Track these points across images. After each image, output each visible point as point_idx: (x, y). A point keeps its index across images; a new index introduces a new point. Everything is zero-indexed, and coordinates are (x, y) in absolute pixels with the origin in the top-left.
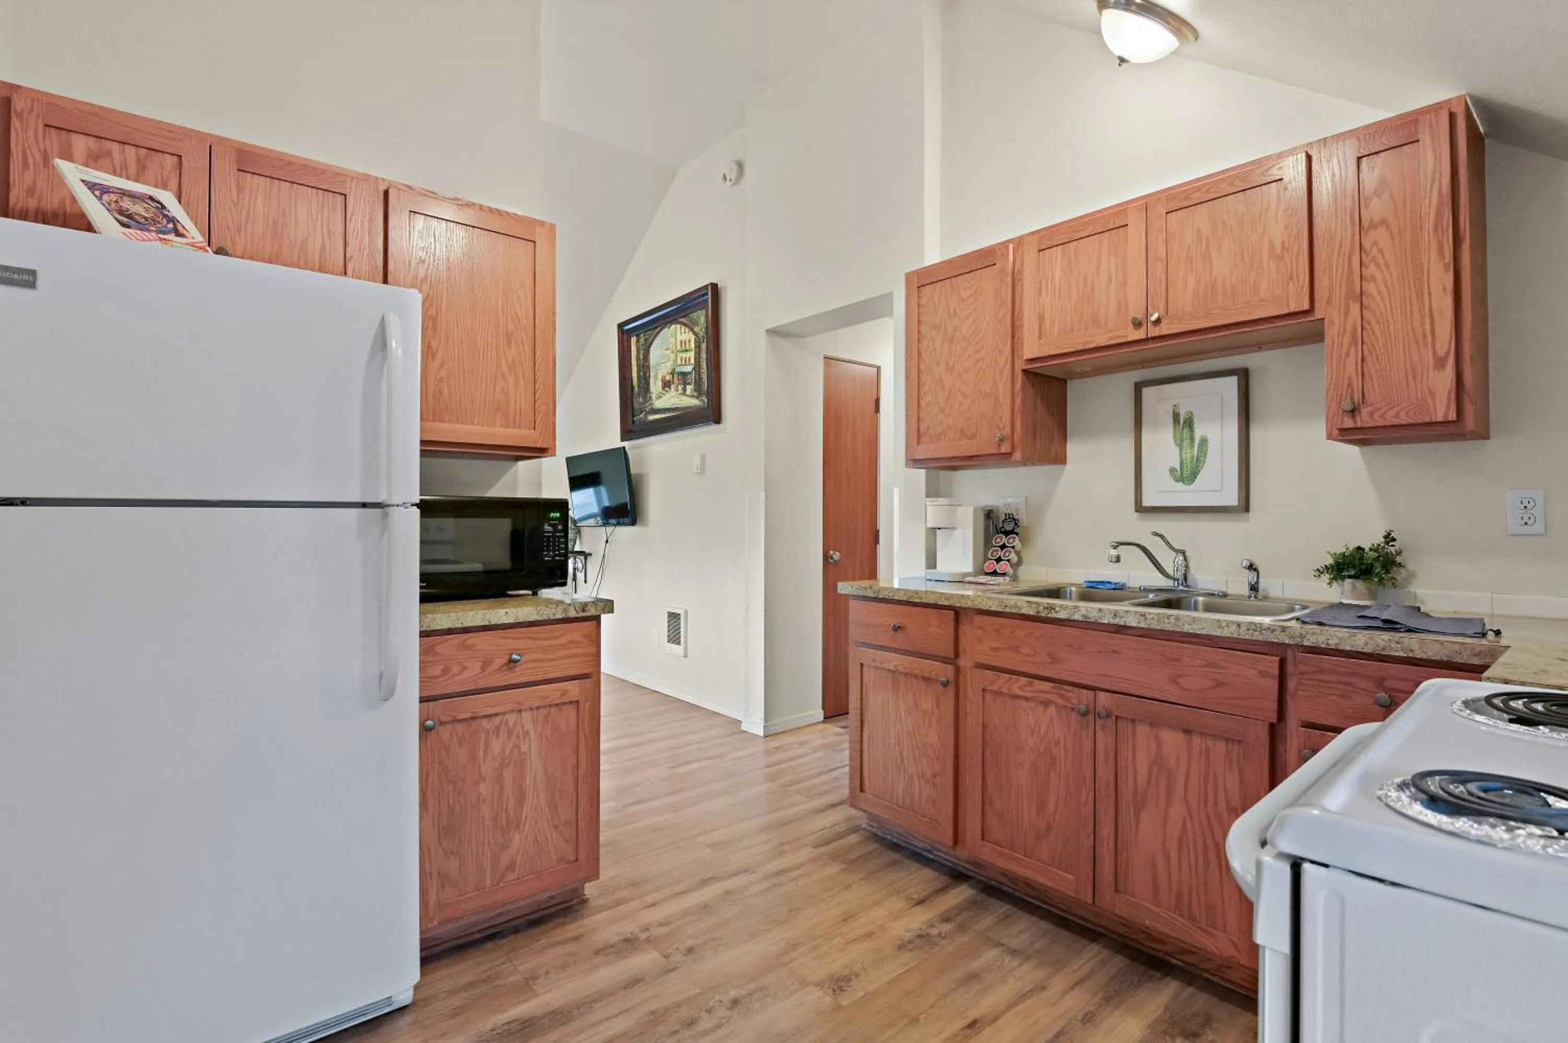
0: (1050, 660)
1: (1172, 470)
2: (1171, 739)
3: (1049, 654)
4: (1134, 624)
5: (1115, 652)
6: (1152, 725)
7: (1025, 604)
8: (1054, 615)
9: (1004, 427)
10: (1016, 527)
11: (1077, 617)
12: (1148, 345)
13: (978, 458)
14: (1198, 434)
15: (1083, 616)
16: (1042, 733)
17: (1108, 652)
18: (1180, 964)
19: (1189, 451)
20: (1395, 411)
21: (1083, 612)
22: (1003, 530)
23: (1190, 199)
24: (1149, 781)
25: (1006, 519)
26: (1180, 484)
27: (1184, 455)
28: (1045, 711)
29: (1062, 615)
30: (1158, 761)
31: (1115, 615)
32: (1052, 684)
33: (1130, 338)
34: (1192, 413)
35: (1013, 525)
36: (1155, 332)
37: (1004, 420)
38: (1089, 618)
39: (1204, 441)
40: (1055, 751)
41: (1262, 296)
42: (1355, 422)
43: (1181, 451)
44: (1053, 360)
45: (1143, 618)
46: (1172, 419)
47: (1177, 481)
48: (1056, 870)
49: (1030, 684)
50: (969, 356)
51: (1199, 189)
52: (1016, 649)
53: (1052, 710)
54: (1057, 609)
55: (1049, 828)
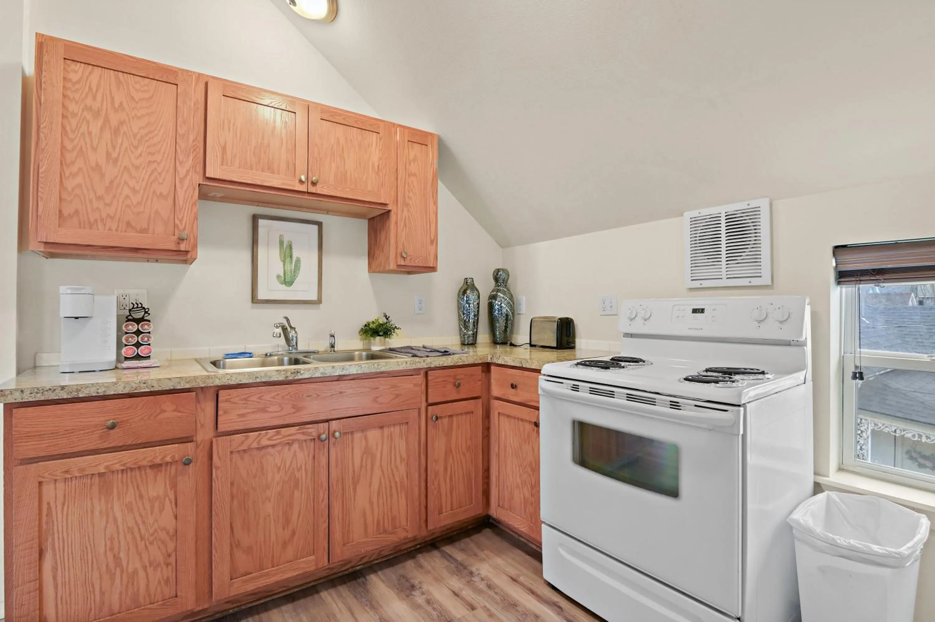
0: (293, 410)
1: (278, 277)
2: (373, 435)
3: (294, 407)
4: (355, 372)
5: (341, 393)
6: (362, 431)
7: (275, 373)
8: (300, 377)
9: (185, 229)
10: (146, 315)
11: (318, 375)
12: (304, 195)
13: (146, 252)
14: (295, 255)
15: (322, 373)
16: (287, 467)
17: (337, 394)
18: (361, 566)
19: (289, 265)
20: (418, 259)
21: (322, 370)
22: (130, 317)
23: (334, 118)
24: (361, 466)
25: (133, 308)
26: (284, 285)
27: (286, 268)
28: (289, 449)
29: (306, 376)
30: (367, 451)
31: (343, 369)
32: (297, 428)
33: (296, 188)
34: (291, 242)
35: (143, 313)
36: (312, 189)
37: (184, 222)
38: (326, 374)
39: (298, 261)
40: (298, 475)
41: (369, 189)
42: (405, 263)
43: (284, 265)
44: (231, 185)
45: (360, 368)
46: (278, 244)
47: (282, 284)
48: (300, 560)
49: (278, 433)
50: (140, 155)
51: (340, 115)
52: (264, 410)
53: (296, 446)
54: (302, 372)
55: (294, 533)
